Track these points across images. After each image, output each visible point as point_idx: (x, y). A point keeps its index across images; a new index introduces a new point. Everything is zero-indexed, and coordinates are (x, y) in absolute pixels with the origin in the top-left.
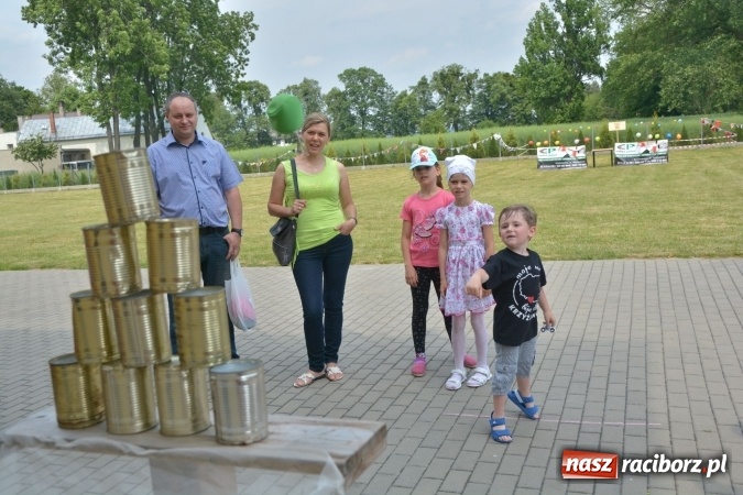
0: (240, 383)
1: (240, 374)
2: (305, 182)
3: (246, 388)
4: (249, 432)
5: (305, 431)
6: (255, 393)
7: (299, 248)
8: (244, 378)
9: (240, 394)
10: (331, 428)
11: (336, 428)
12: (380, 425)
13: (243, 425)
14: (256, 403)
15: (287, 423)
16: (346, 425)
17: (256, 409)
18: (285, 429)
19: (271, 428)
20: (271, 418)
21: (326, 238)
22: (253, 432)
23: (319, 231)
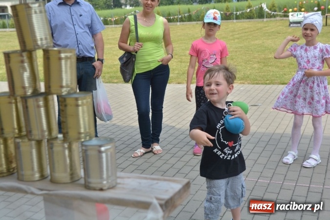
0: (100, 152)
1: (101, 146)
2: (142, 32)
3: (104, 155)
4: (105, 182)
5: (140, 183)
6: (109, 158)
7: (137, 72)
8: (103, 149)
9: (100, 158)
10: (155, 182)
11: (159, 182)
12: (186, 181)
13: (101, 178)
14: (110, 165)
15: (129, 178)
16: (165, 180)
17: (110, 168)
18: (127, 181)
19: (119, 181)
20: (119, 174)
21: (153, 66)
22: (108, 182)
23: (149, 62)
